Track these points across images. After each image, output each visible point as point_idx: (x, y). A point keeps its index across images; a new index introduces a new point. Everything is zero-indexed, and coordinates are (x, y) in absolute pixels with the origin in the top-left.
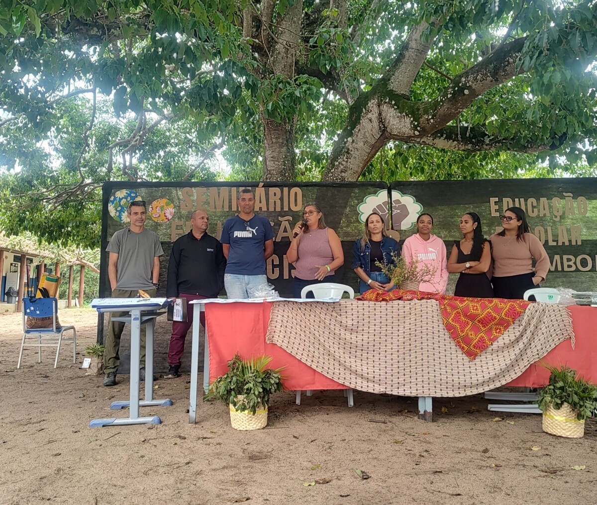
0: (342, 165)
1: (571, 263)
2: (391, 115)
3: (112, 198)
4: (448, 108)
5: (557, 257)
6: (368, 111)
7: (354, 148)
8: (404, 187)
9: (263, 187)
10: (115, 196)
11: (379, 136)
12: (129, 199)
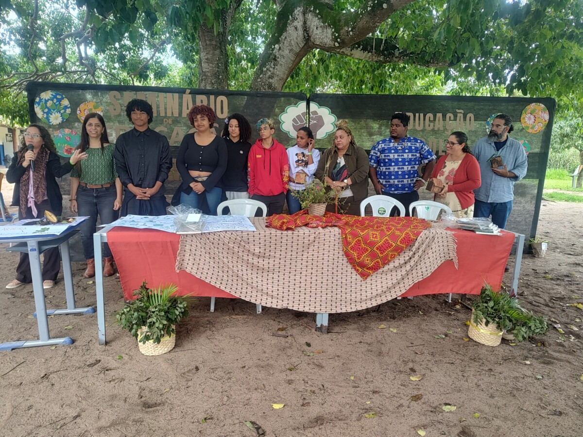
0: (270, 71)
2: (315, 24)
3: (37, 100)
4: (367, 22)
6: (294, 19)
7: (281, 55)
9: (190, 93)
10: (40, 98)
11: (303, 45)
12: (55, 100)
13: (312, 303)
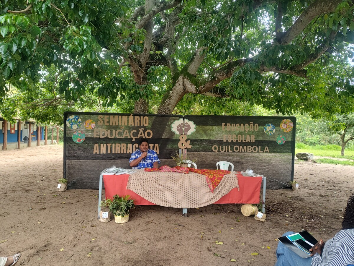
0: (168, 102)
1: (250, 149)
2: (188, 83)
3: (68, 119)
5: (245, 147)
6: (179, 81)
7: (173, 96)
8: (189, 117)
9: (132, 116)
11: (183, 91)
12: (75, 119)
13: (181, 205)
